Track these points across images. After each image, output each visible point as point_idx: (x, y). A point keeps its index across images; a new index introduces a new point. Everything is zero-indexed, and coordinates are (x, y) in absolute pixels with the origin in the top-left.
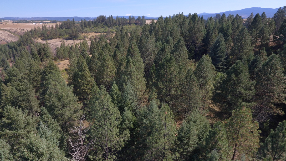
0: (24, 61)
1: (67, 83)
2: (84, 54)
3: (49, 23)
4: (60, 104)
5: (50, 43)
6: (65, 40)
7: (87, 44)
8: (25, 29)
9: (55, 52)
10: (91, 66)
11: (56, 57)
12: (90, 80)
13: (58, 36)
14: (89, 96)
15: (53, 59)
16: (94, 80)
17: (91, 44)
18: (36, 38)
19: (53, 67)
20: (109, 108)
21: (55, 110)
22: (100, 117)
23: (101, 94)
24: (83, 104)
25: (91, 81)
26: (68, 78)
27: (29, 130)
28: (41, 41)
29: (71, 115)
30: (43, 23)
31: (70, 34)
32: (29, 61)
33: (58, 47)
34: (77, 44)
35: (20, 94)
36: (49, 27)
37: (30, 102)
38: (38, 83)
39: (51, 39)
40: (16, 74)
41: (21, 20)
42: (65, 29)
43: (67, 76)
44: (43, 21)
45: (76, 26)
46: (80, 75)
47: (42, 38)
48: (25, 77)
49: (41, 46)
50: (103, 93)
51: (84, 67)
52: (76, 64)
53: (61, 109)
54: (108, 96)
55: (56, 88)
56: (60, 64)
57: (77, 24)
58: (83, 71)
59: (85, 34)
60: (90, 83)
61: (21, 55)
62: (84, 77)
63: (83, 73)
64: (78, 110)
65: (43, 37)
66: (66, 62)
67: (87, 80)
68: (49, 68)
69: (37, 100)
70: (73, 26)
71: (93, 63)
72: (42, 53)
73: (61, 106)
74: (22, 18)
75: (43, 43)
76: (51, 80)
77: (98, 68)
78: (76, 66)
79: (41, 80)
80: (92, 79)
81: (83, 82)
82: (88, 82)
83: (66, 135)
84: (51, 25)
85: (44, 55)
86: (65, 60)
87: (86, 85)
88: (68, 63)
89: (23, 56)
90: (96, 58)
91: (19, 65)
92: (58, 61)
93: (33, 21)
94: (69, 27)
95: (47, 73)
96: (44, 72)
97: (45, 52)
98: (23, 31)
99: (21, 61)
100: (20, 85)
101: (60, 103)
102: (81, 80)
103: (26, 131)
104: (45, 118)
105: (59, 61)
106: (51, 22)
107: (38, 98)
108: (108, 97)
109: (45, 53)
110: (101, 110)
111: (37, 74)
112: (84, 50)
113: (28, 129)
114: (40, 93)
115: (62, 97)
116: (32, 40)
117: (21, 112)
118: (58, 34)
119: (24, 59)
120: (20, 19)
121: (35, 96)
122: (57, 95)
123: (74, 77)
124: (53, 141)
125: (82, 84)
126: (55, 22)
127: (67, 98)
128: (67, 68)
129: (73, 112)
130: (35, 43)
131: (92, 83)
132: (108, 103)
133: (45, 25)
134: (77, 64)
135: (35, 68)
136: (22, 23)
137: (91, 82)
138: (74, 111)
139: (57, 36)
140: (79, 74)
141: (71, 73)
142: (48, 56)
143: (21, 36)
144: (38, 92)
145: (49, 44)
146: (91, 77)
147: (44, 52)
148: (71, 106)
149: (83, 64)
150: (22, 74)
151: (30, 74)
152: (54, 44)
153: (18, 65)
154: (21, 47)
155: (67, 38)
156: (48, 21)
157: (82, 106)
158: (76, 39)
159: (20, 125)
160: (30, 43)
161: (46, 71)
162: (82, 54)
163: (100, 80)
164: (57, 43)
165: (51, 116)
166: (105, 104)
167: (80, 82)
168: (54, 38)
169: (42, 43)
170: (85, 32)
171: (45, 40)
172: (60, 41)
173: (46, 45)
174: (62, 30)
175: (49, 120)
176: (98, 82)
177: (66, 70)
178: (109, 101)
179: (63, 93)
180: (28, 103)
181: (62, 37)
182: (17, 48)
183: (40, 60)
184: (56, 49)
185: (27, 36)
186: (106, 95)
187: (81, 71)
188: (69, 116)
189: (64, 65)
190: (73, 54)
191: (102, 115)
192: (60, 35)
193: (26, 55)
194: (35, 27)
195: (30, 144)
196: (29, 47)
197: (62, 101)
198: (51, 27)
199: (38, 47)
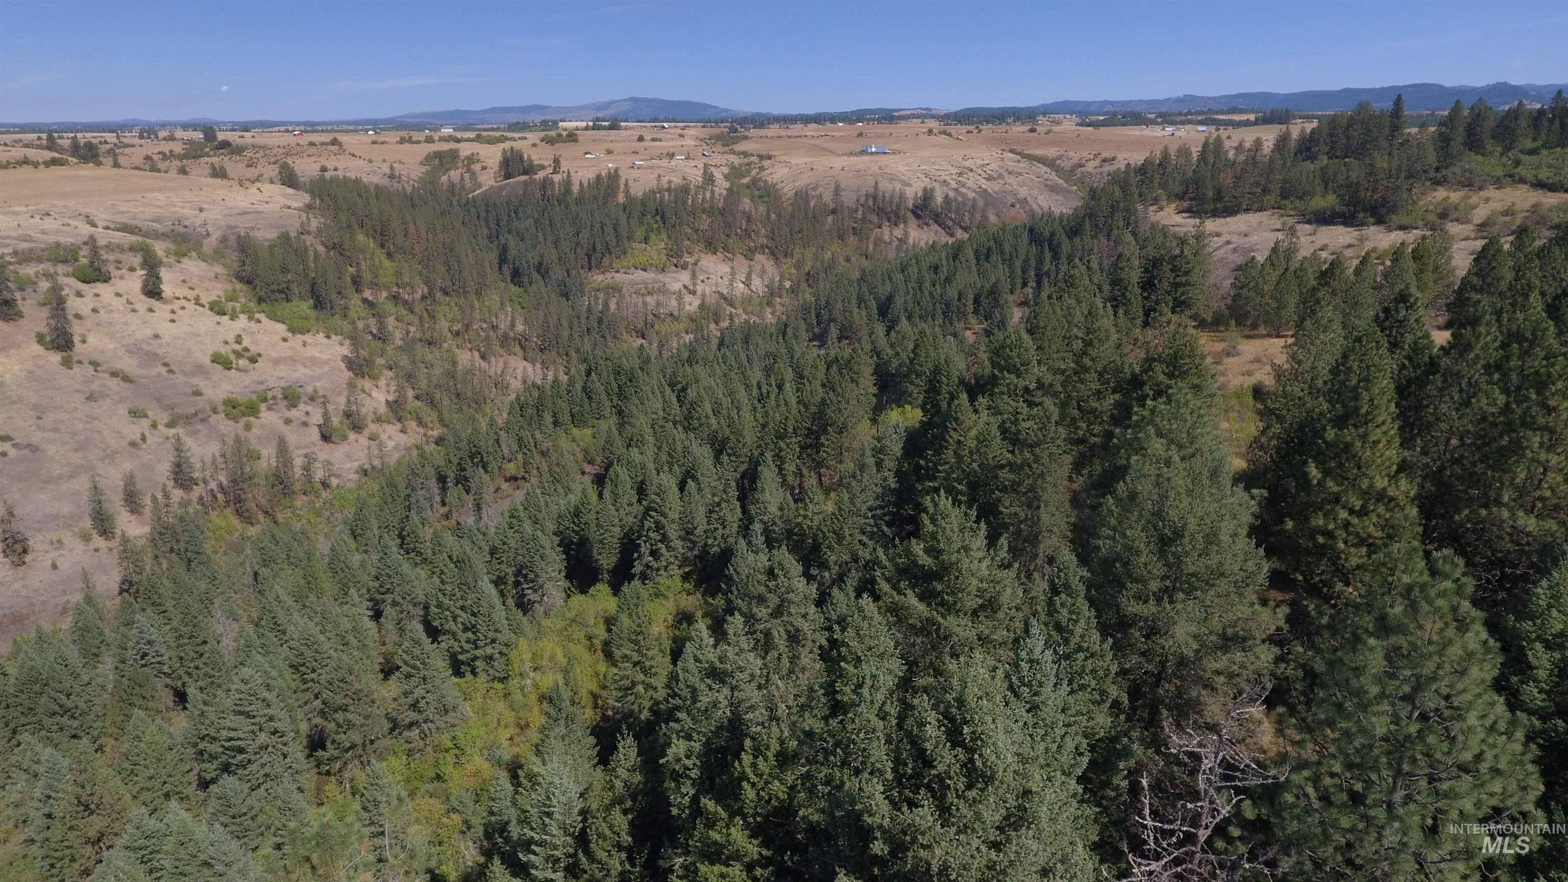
0: (1068, 308)
1: (1240, 464)
2: (1400, 322)
3: (1247, 124)
4: (1159, 569)
5: (1218, 235)
6: (1309, 222)
7: (1450, 257)
8: (1121, 156)
9: (1227, 283)
10: (1425, 403)
11: (1227, 312)
12: (1384, 489)
13: (1272, 198)
14: (1347, 584)
15: (1209, 320)
16: (1418, 497)
17: (1475, 260)
18: (1155, 201)
19: (1186, 364)
20: (1461, 718)
21: (1125, 593)
22: (1371, 747)
23: (1425, 607)
24: (1289, 619)
25: (1392, 499)
26: (1256, 440)
27: (987, 632)
28: (1178, 219)
29: (1197, 652)
30: (1212, 129)
31: (1353, 187)
32: (1090, 313)
33: (1253, 258)
34: (1373, 255)
35: (1009, 456)
36: (1239, 148)
37: (1038, 507)
38: (1097, 429)
39: (1231, 211)
40: (1022, 365)
41: (1114, 114)
42: (1330, 158)
43: (1251, 427)
44: (1218, 113)
45: (1402, 144)
46: (1325, 442)
47: (1185, 204)
48: (1051, 385)
49: (1168, 244)
50: (1440, 602)
51: (1371, 400)
52: (1324, 372)
53: (1154, 594)
54: (1477, 635)
55: (1161, 480)
56: (1238, 354)
57: (1414, 130)
58: (1355, 426)
59: (1455, 196)
60: (1381, 509)
61: (1066, 281)
62: (1348, 459)
63: (1349, 434)
64: (1244, 639)
65: (1191, 199)
66: (1270, 351)
67: (1365, 484)
68: (1164, 366)
69: (1067, 505)
70: (1384, 143)
71: (1441, 390)
72: (1160, 281)
73: (1162, 579)
74: (1124, 103)
75: (1185, 229)
76: (1151, 430)
77: (1470, 427)
78: (1325, 383)
79: (1112, 416)
80: (1405, 487)
81: (1336, 489)
82: (1366, 495)
83: (1142, 741)
84: (1248, 136)
85: (1169, 293)
86: (1269, 336)
87: (1352, 511)
88: (1281, 359)
89: (1072, 285)
90: (1477, 357)
91: (1045, 327)
92: (1227, 334)
93: (1170, 115)
94: (1358, 151)
95: (1147, 389)
96: (1136, 382)
97: (1178, 279)
98: (1107, 168)
99: (1058, 309)
100: (1020, 417)
101: (1159, 565)
102: (1327, 473)
103: (974, 632)
104: (1064, 612)
105: (1233, 333)
106: (1257, 119)
107: (1075, 501)
108: (1473, 645)
109: (1177, 285)
110: (1393, 704)
111: (1103, 384)
112: (1403, 298)
113: (985, 627)
114: (1091, 475)
115: (1178, 534)
116: (1136, 210)
117: (979, 542)
118: (1276, 188)
119: (1072, 302)
120: (1110, 108)
121: (1066, 483)
122: (1159, 514)
123: (1286, 443)
124: (1058, 739)
125: (1323, 496)
126: (1280, 118)
127: (1204, 553)
128: (1267, 383)
129: (1213, 638)
130: (1144, 229)
131: (1391, 510)
132: (1460, 686)
133: (1218, 138)
134: (1335, 371)
135: (1105, 351)
136: (1116, 125)
137: (1386, 505)
138: (1224, 637)
139: (1268, 200)
140: (1323, 438)
141: (1280, 419)
142: (1184, 302)
143: (1093, 192)
144: (1085, 472)
145: (1206, 241)
146: (1398, 472)
147: (1171, 280)
148: (1216, 600)
149: (1367, 380)
150: (1044, 368)
151: (1075, 378)
152: (1238, 241)
153: (1042, 324)
154: (1077, 240)
155: (1324, 213)
156: (1244, 117)
157: (1279, 629)
158: (1380, 222)
159: (960, 595)
160: (1121, 223)
161: (1145, 378)
162: (1387, 319)
163: (1458, 511)
164: (1254, 239)
165: (1093, 613)
166: (1434, 678)
167: (1315, 482)
168: (1247, 210)
169: (1178, 229)
170: (1459, 183)
171: (1194, 217)
172: (1279, 226)
173: (1192, 241)
174: (1309, 166)
175: (1078, 631)
176: (1443, 517)
177: (1258, 392)
178: (1475, 672)
179: (1192, 521)
180: (1029, 506)
181: (1297, 203)
182: (1059, 244)
183: (1141, 314)
184: (1239, 268)
185: (1117, 190)
186: (1463, 626)
187: (1340, 422)
188: (1189, 653)
189: (1256, 366)
190: (1327, 312)
191: (1385, 739)
192: (1284, 195)
193: (1087, 282)
194: (1166, 148)
195: (955, 699)
196: (1112, 243)
197: (1171, 559)
198: (1249, 150)
199: (1151, 252)
